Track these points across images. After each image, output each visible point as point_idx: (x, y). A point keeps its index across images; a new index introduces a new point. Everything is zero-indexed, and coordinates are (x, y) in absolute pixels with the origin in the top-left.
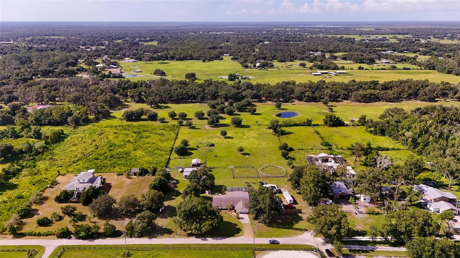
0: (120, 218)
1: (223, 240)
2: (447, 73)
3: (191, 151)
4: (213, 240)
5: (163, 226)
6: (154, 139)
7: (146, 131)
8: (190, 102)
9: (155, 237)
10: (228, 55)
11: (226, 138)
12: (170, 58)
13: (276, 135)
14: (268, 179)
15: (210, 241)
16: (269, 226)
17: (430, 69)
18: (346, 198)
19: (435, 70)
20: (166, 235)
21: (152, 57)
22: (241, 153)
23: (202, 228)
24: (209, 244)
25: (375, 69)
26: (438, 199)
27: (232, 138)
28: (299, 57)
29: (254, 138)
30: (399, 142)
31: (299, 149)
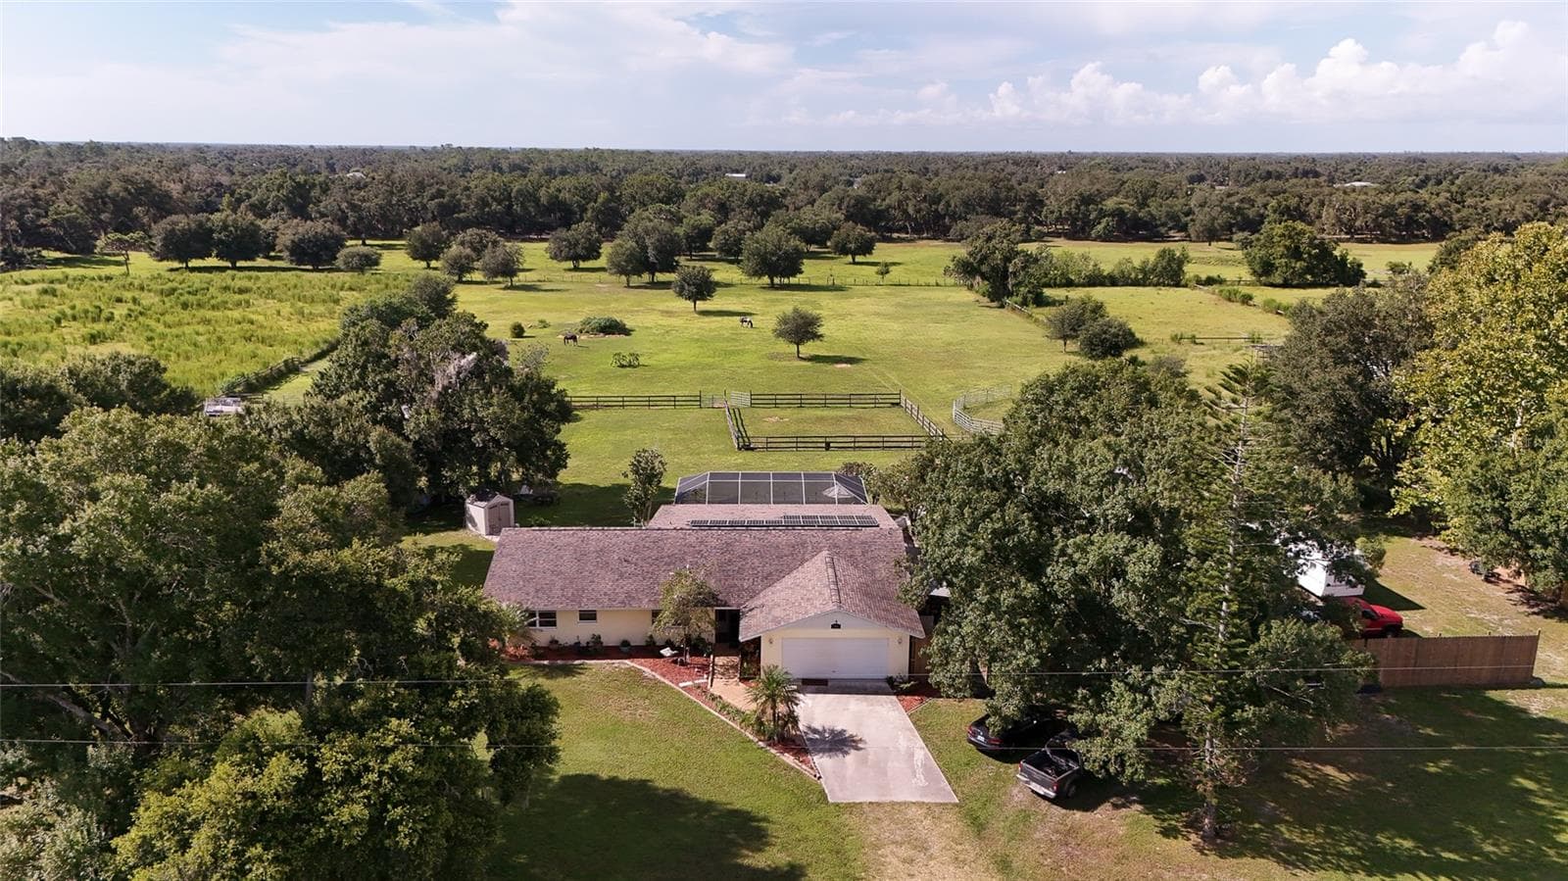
11: (701, 312)
13: (1000, 307)
29: (878, 314)
31: (1178, 341)
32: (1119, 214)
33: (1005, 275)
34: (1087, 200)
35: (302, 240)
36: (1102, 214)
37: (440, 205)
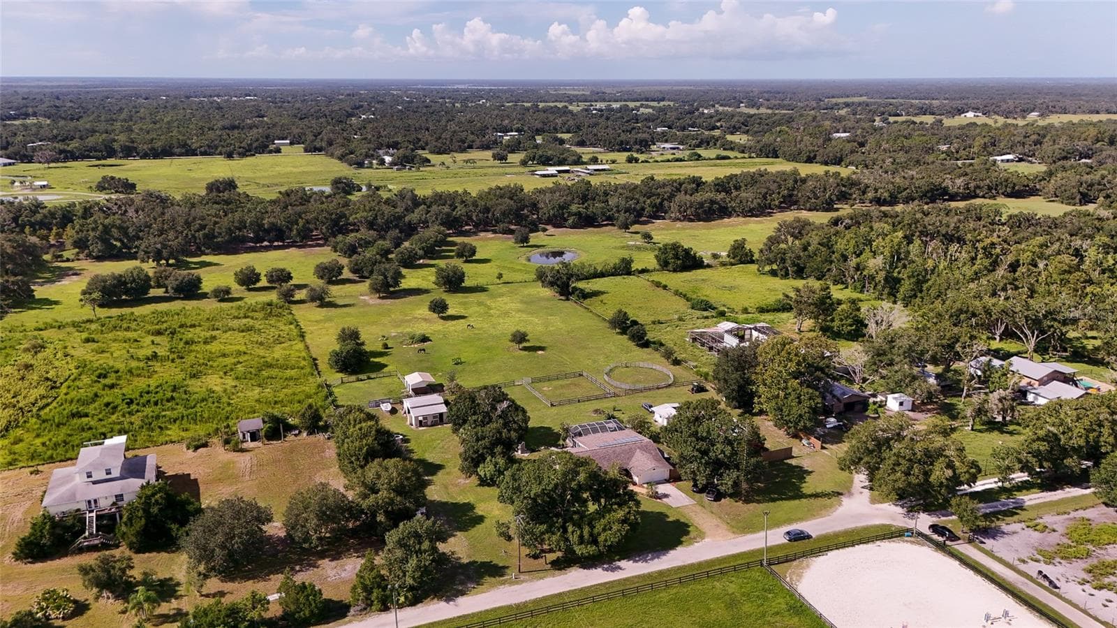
0: (300, 562)
1: (664, 558)
2: (806, 162)
3: (377, 360)
4: (635, 564)
5: (460, 558)
6: (232, 342)
7: (193, 326)
8: (267, 249)
9: (463, 593)
10: (288, 141)
11: (448, 318)
12: (122, 152)
13: (568, 299)
14: (641, 394)
15: (630, 569)
16: (747, 501)
17: (768, 157)
18: (858, 407)
19: (777, 157)
20: (488, 579)
22: (521, 346)
23: (599, 534)
24: (636, 577)
25: (662, 161)
26: (1045, 378)
27: (463, 317)
28: (478, 143)
29: (520, 311)
30: (847, 287)
31: (653, 323)
32: (579, 214)
33: (568, 286)
34: (562, 207)
36: (570, 214)
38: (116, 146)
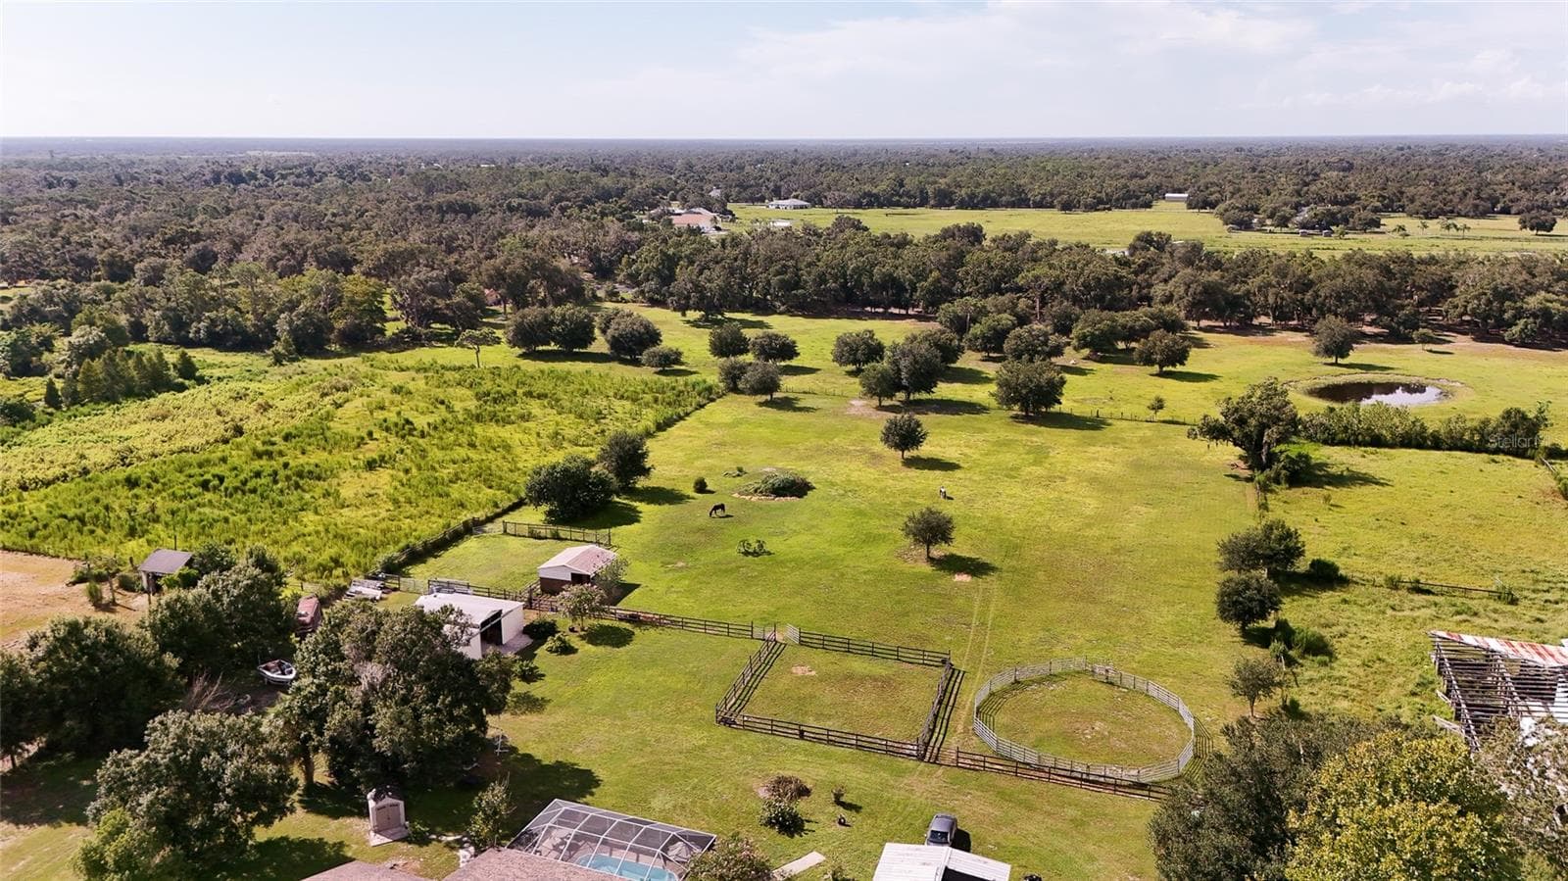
3: (638, 506)
11: (911, 463)
13: (1250, 480)
21: (868, 194)
27: (947, 466)
29: (1094, 480)
31: (1394, 584)
32: (1547, 315)
33: (1259, 445)
35: (621, 335)
36: (1521, 313)
37: (782, 281)
38: (930, 190)
